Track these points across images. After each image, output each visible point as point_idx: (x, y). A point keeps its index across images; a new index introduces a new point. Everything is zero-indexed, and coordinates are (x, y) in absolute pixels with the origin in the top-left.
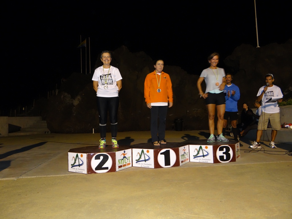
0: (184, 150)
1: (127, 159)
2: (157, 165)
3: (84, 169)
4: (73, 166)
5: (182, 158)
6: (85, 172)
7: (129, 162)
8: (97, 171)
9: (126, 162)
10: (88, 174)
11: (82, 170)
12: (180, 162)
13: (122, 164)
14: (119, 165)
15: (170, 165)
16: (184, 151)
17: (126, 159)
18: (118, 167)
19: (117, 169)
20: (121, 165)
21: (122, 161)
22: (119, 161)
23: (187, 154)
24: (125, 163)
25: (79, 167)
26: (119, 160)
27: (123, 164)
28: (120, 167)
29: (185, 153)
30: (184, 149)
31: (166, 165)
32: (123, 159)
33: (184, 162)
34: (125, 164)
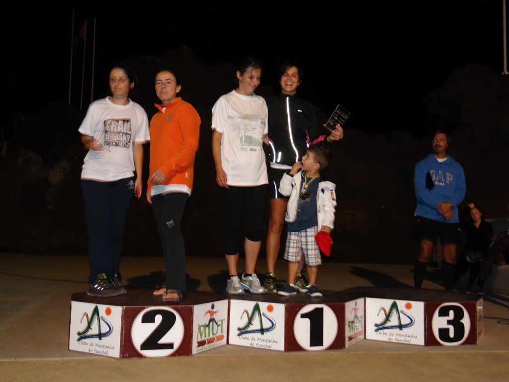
0: (355, 310)
1: (217, 324)
2: (291, 343)
3: (112, 346)
4: (82, 336)
5: (350, 331)
6: (116, 353)
7: (222, 332)
8: (146, 353)
9: (215, 332)
10: (124, 357)
11: (107, 347)
12: (347, 339)
13: (205, 337)
14: (200, 340)
15: (322, 345)
16: (355, 312)
17: (214, 323)
18: (197, 344)
19: (195, 349)
20: (203, 338)
21: (207, 328)
22: (199, 329)
23: (360, 319)
24: (213, 334)
25: (100, 339)
26: (200, 327)
27: (207, 337)
28: (201, 344)
29: (356, 317)
30: (355, 306)
31: (312, 344)
32: (208, 326)
33: (353, 340)
34: (211, 336)
